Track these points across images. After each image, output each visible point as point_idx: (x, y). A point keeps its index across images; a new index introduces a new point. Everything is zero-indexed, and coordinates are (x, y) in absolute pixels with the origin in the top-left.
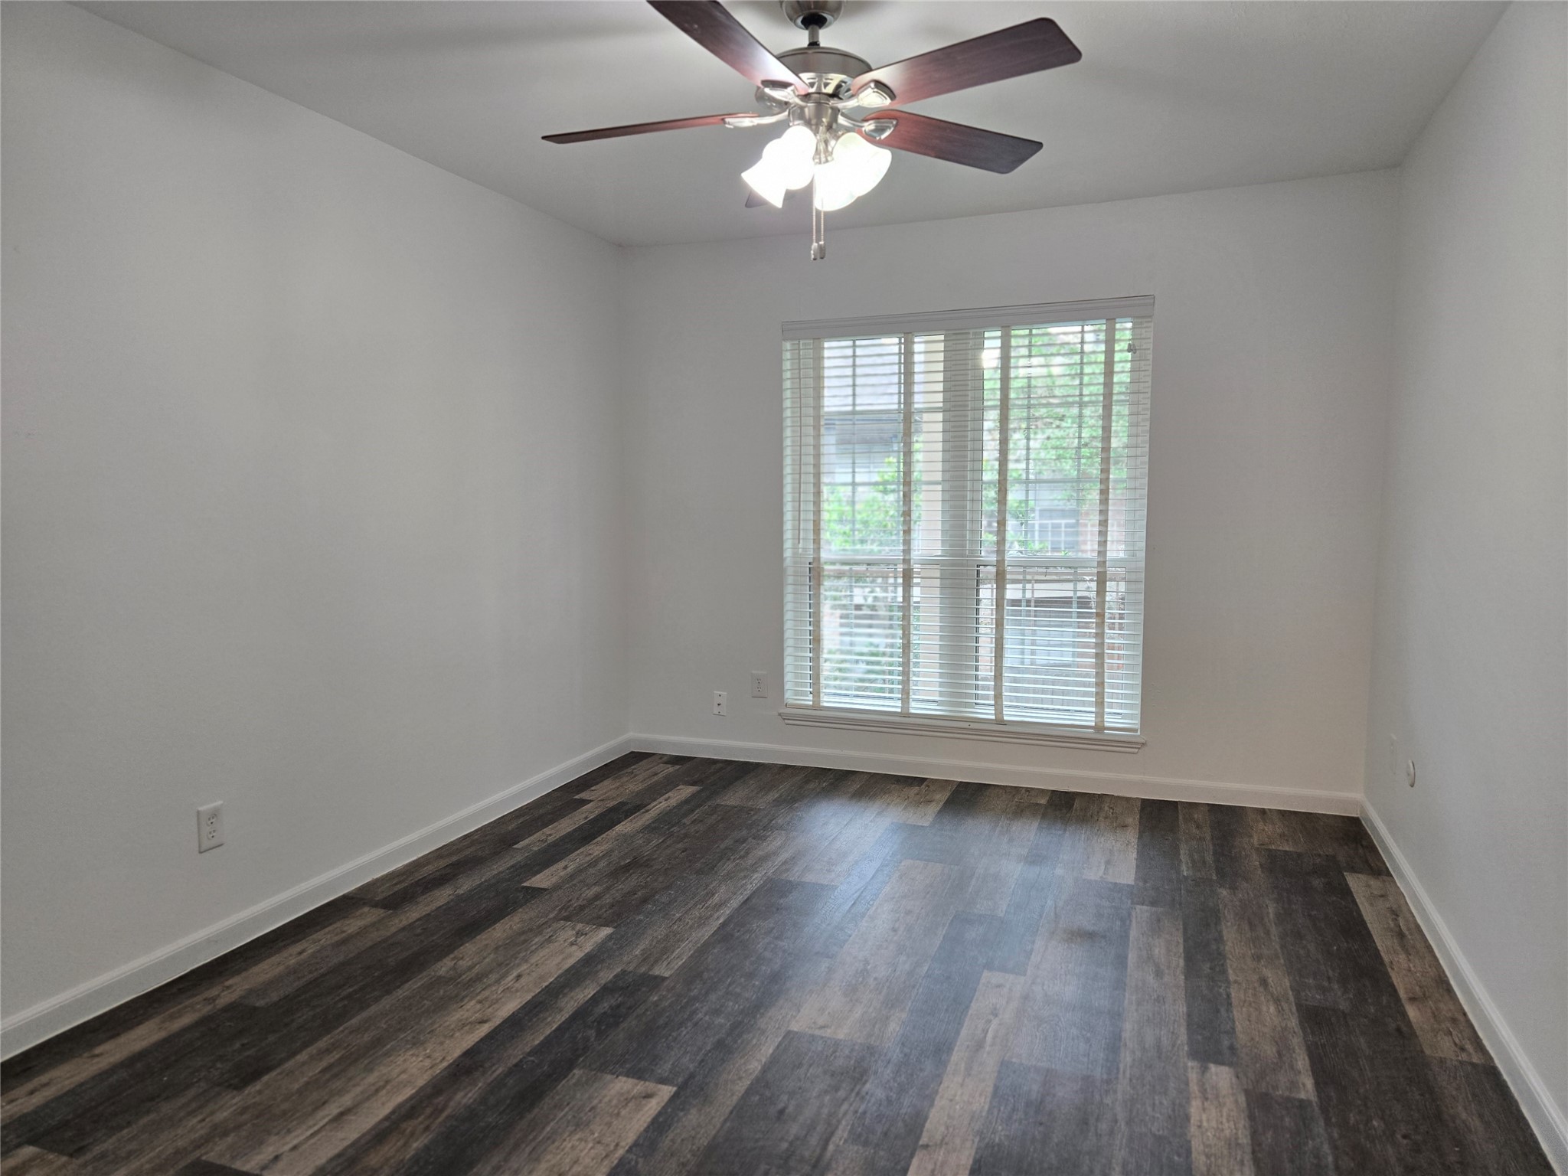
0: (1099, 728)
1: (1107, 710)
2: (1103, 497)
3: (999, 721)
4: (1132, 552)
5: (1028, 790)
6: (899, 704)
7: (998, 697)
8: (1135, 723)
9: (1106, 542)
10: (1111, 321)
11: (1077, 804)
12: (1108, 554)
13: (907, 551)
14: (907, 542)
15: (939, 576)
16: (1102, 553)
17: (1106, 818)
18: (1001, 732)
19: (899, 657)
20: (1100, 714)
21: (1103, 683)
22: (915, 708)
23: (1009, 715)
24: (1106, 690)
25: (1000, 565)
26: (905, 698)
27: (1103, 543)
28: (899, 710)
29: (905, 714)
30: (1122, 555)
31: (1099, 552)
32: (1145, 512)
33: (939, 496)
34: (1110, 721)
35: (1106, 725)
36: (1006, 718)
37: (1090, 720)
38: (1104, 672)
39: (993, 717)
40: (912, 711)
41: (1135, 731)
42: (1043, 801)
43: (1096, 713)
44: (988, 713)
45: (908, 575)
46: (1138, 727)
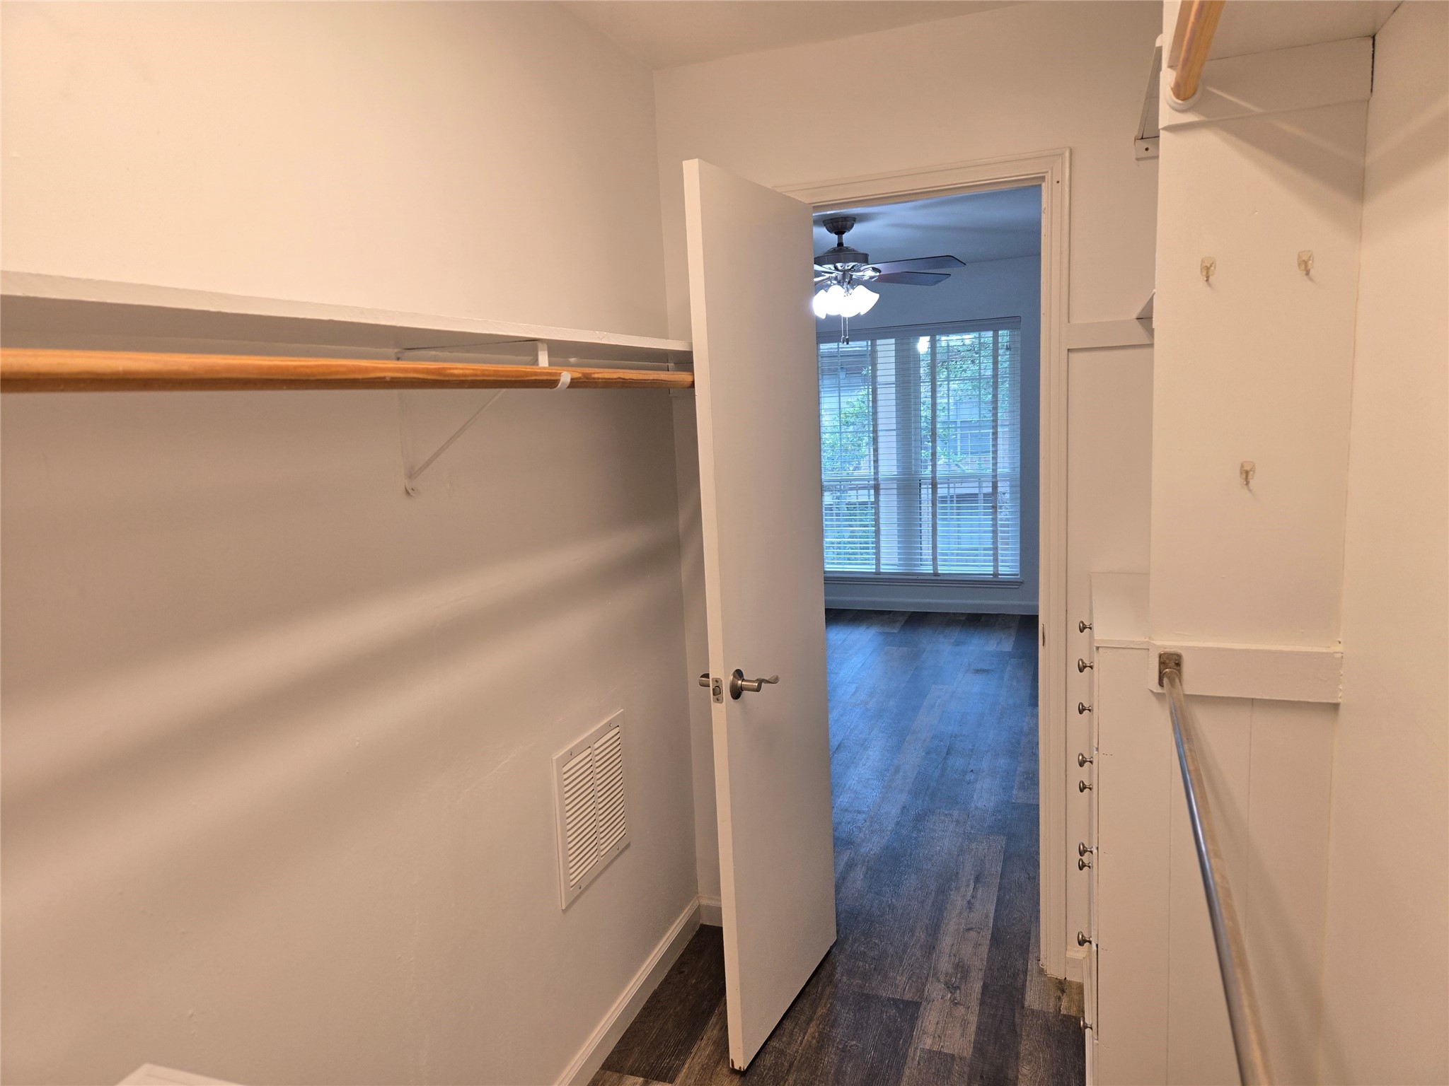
0: (996, 574)
1: (1000, 564)
2: (994, 437)
3: (936, 574)
4: (1013, 469)
5: (954, 614)
6: (874, 567)
7: (934, 559)
8: (1017, 571)
9: (996, 463)
10: (996, 332)
11: (983, 619)
12: (998, 470)
13: (876, 473)
14: (876, 468)
15: (896, 487)
16: (995, 470)
17: (999, 624)
18: (937, 581)
19: (873, 538)
20: (996, 567)
21: (997, 548)
22: (884, 569)
23: (942, 570)
24: (999, 552)
25: (934, 478)
26: (878, 564)
27: (995, 464)
28: (874, 571)
29: (878, 573)
30: (1007, 470)
31: (993, 470)
32: (1019, 444)
33: (894, 439)
34: (1002, 570)
35: (1000, 572)
36: (939, 572)
37: (990, 570)
38: (997, 541)
39: (932, 572)
40: (882, 571)
41: (1017, 575)
42: (963, 618)
43: (993, 566)
44: (928, 569)
45: (877, 488)
46: (1018, 572)
